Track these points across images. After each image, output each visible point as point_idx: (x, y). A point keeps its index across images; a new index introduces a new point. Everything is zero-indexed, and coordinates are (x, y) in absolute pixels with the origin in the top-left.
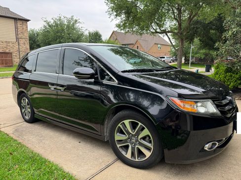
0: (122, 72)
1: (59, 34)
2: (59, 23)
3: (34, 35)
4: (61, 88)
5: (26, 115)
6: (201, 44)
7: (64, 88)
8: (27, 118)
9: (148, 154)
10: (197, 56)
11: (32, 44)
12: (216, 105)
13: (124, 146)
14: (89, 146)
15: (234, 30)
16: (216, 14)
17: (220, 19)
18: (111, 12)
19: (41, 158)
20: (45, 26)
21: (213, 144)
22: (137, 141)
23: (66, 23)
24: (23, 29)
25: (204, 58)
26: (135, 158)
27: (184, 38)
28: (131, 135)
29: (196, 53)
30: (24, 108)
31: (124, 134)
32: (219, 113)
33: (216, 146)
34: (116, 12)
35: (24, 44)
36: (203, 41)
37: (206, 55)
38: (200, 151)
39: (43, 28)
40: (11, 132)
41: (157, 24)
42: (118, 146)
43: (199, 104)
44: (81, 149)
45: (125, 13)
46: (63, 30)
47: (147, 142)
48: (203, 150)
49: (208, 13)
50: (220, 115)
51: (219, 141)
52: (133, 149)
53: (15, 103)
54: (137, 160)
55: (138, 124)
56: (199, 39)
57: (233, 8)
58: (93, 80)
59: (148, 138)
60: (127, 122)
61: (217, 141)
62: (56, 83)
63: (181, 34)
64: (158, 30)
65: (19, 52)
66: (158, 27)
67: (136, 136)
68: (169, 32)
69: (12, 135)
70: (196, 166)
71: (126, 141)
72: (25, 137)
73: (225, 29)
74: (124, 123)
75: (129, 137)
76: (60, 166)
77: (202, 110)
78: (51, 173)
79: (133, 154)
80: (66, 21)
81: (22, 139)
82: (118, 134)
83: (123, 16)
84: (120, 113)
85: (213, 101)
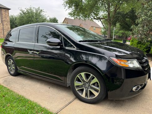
0: (79, 41)
1: (30, 19)
2: (30, 11)
3: (13, 19)
4: (37, 52)
5: (11, 71)
6: (120, 27)
7: (39, 53)
8: (12, 73)
9: (96, 94)
10: (117, 34)
11: (12, 25)
12: (139, 62)
13: (80, 90)
14: (56, 90)
15: (143, 18)
16: (130, 9)
17: (133, 11)
18: (66, 5)
19: (25, 99)
20: (20, 14)
21: (137, 87)
22: (89, 86)
23: (35, 12)
24: (6, 15)
25: (122, 36)
26: (88, 97)
27: (111, 23)
28: (85, 82)
29: (117, 33)
30: (10, 66)
31: (81, 82)
32: (141, 67)
33: (140, 88)
34: (69, 5)
35: (7, 24)
36: (122, 25)
37: (123, 34)
38: (130, 92)
39: (19, 15)
40: (2, 82)
41: (95, 13)
42: (77, 89)
43: (129, 62)
44: (51, 92)
45: (75, 6)
46: (33, 16)
47: (96, 86)
48: (132, 91)
49: (126, 7)
50: (142, 69)
51: (141, 85)
52: (87, 91)
53: (3, 63)
54: (89, 98)
55: (90, 75)
56: (120, 24)
57: (143, 4)
58: (59, 47)
59: (96, 84)
60: (83, 74)
61: (140, 85)
62: (33, 49)
63: (110, 20)
64: (96, 18)
65: (3, 30)
66: (95, 16)
67: (89, 83)
68: (102, 19)
69: (2, 84)
70: (126, 101)
71: (82, 86)
72: (11, 85)
73: (138, 17)
74: (81, 75)
75: (84, 83)
76: (38, 103)
77: (131, 66)
78: (33, 108)
79: (86, 95)
80: (35, 10)
81: (10, 87)
82: (77, 82)
83: (73, 8)
84: (78, 68)
85: (138, 60)
